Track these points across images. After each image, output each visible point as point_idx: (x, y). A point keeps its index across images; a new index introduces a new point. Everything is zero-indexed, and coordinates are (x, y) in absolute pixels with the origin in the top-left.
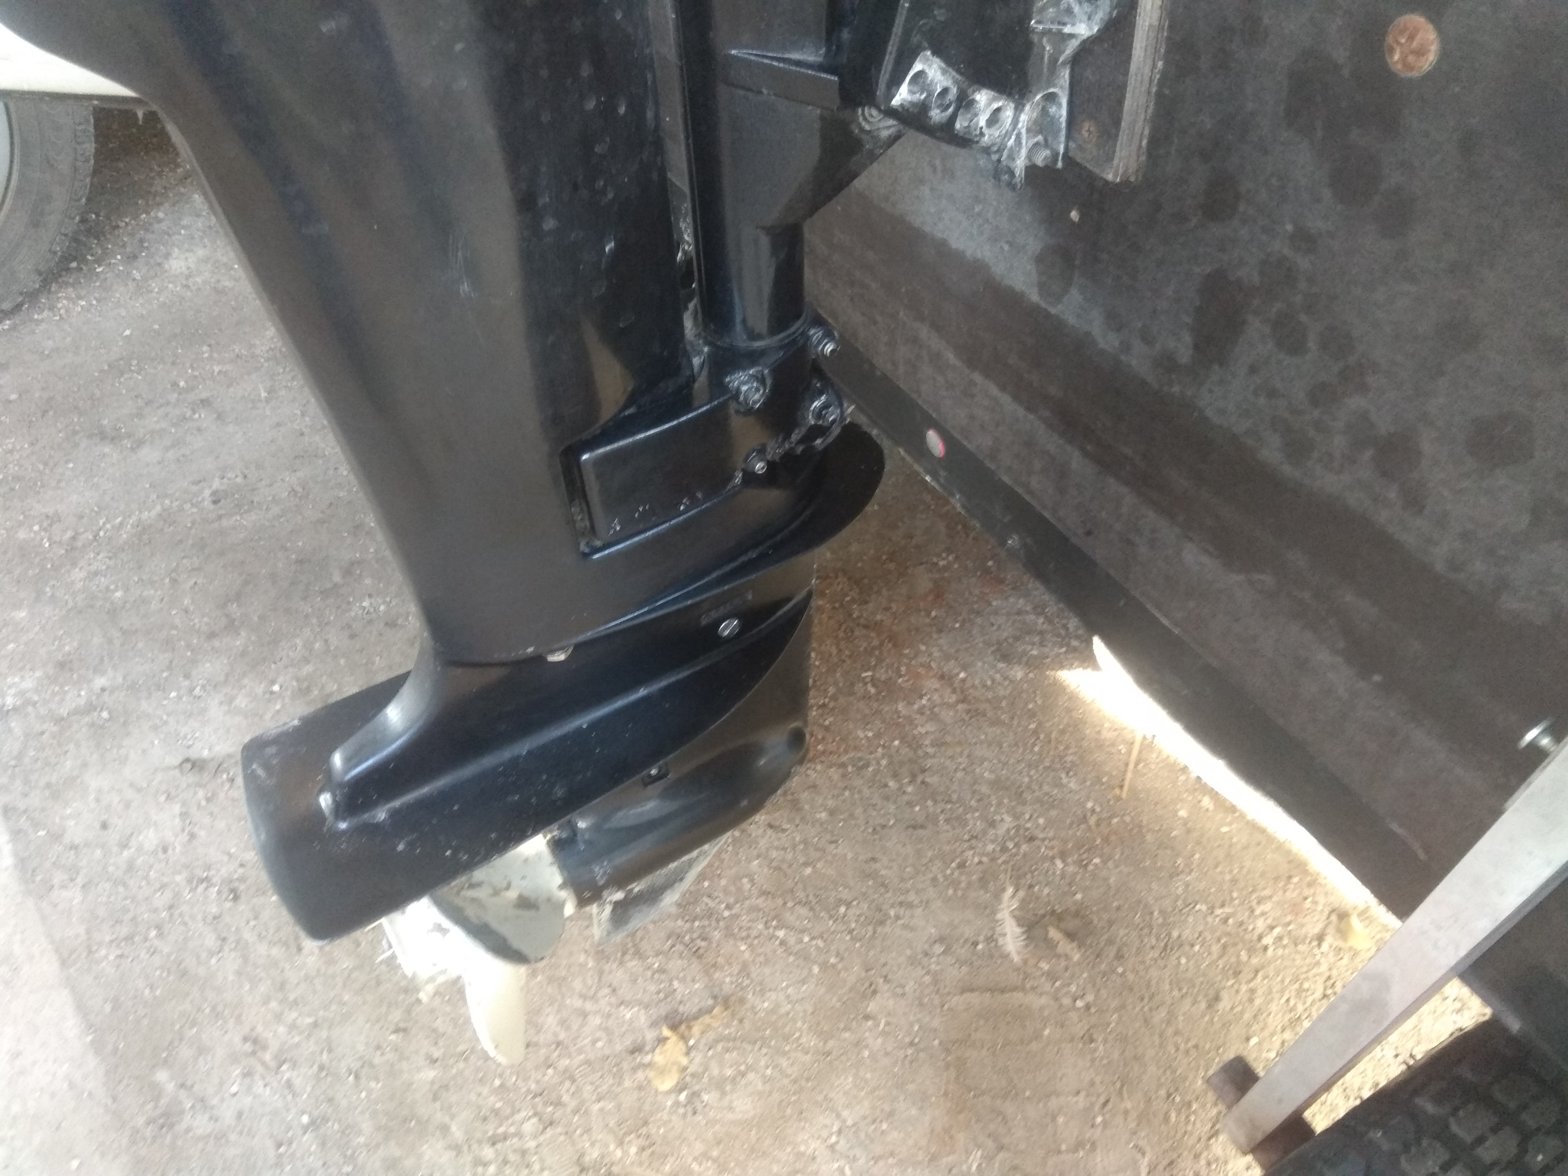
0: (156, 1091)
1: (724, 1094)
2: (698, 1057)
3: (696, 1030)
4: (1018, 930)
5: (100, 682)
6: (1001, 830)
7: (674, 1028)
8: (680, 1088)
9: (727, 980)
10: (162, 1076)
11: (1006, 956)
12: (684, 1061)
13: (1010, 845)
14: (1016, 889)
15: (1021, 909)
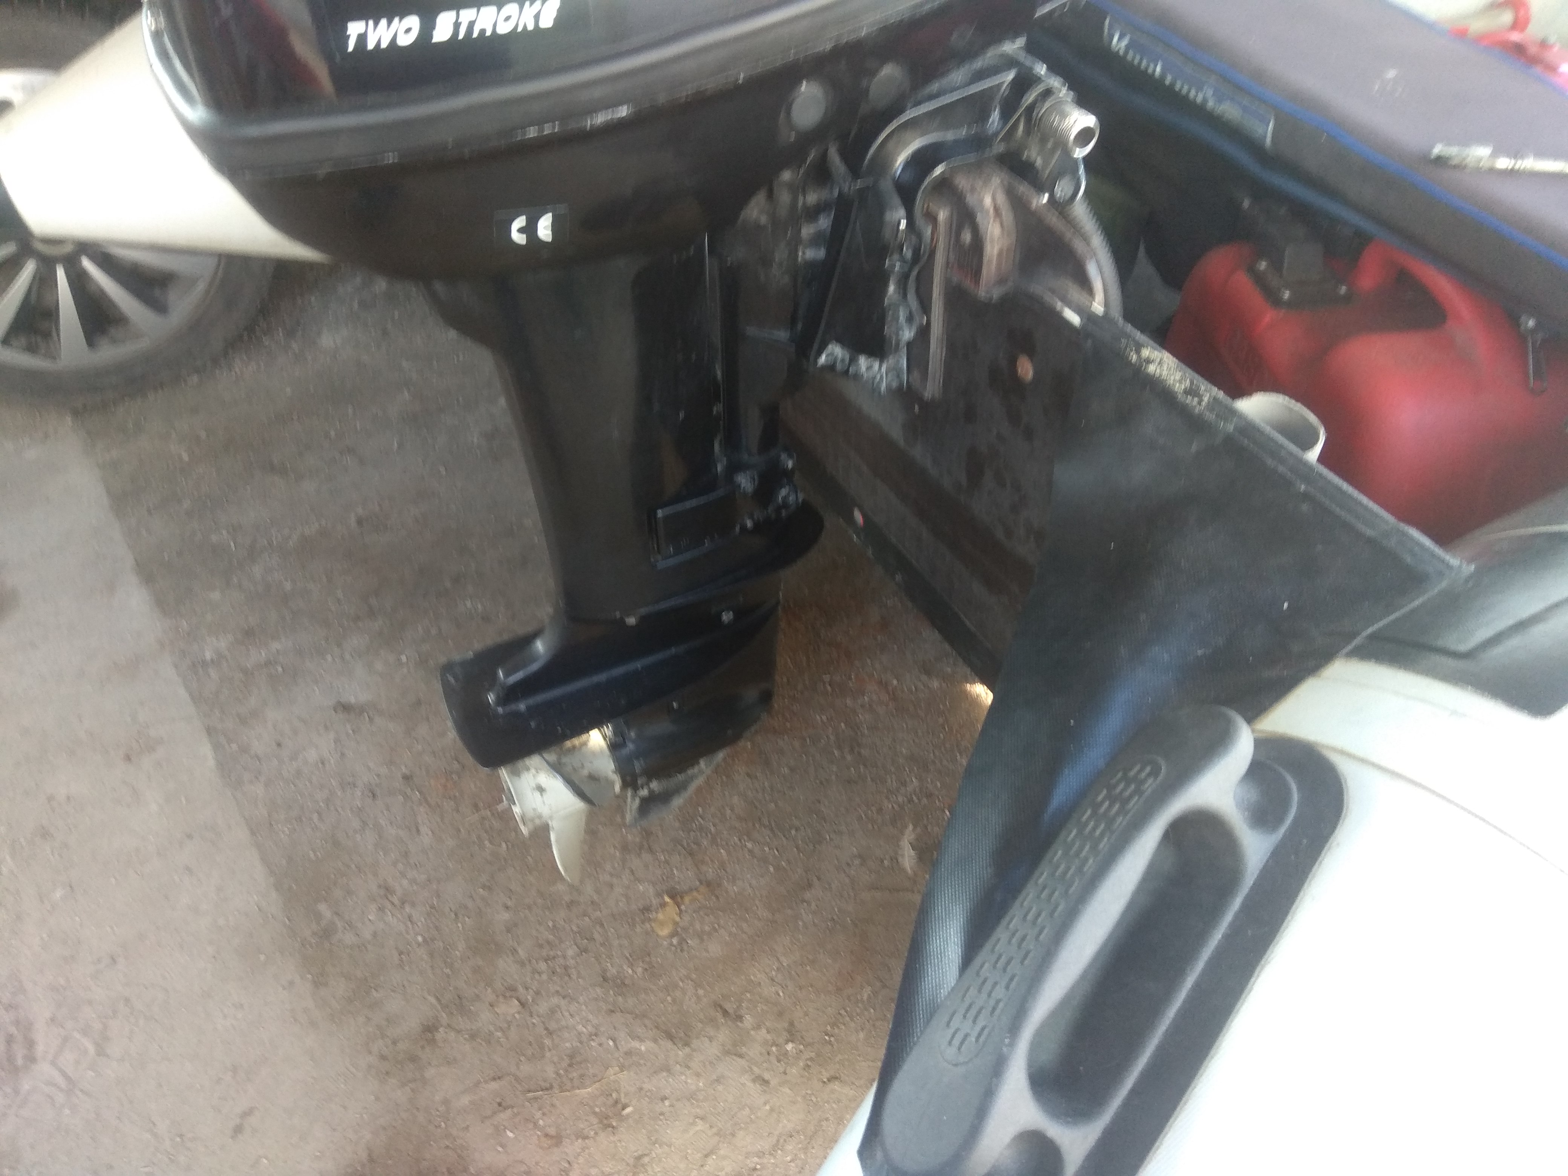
0: (318, 916)
1: (702, 940)
2: (687, 918)
3: (687, 899)
4: (912, 853)
5: (275, 646)
6: (910, 789)
7: (672, 897)
8: (674, 934)
9: (710, 872)
10: (322, 907)
11: (903, 870)
12: (677, 919)
13: (915, 798)
14: (915, 827)
15: (917, 840)
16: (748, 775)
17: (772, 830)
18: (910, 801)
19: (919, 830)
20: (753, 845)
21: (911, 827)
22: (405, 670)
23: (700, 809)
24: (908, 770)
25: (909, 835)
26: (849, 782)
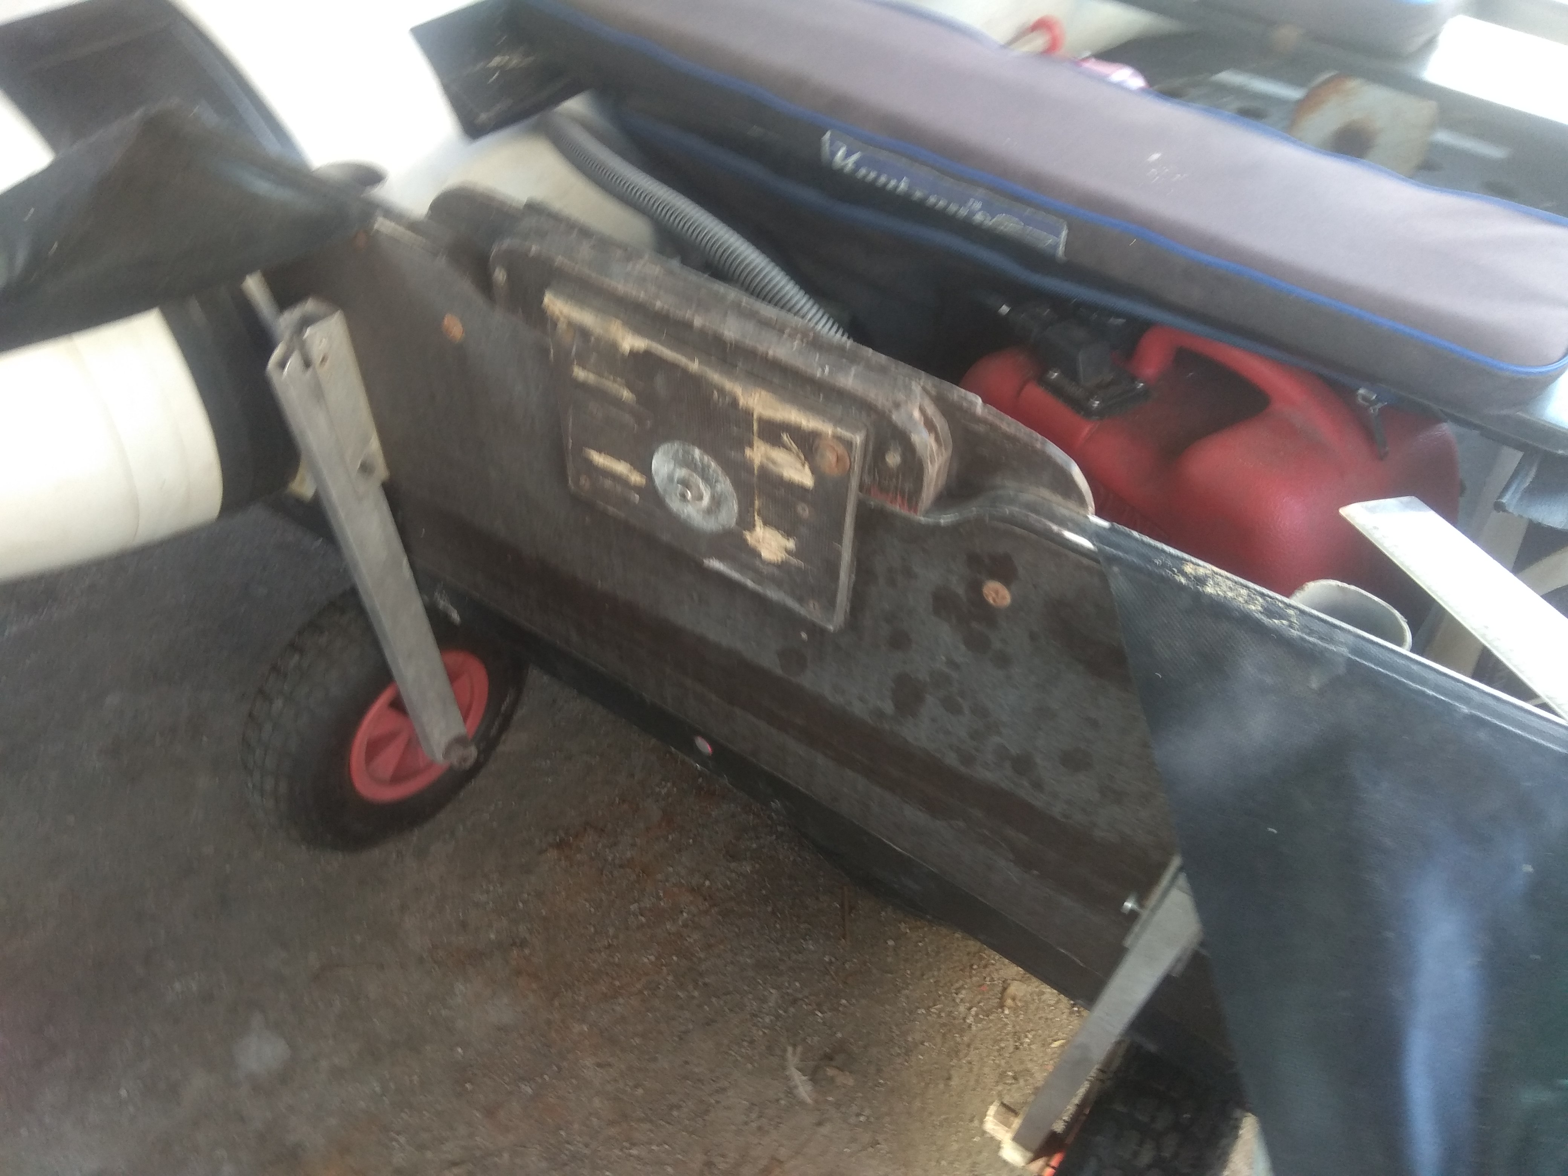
4: (804, 1079)
6: (772, 1002)
11: (802, 1103)
13: (781, 1012)
14: (795, 1046)
15: (802, 1060)
16: (599, 1065)
17: (651, 1121)
18: (778, 1017)
19: (799, 1049)
20: (638, 1150)
21: (790, 1049)
22: (131, 1109)
23: (563, 1133)
24: (761, 982)
25: (792, 1058)
26: (708, 1024)
